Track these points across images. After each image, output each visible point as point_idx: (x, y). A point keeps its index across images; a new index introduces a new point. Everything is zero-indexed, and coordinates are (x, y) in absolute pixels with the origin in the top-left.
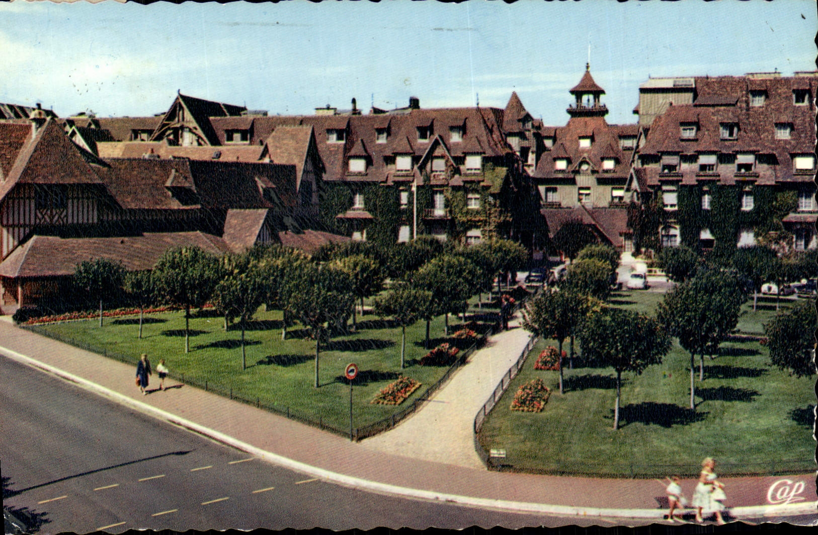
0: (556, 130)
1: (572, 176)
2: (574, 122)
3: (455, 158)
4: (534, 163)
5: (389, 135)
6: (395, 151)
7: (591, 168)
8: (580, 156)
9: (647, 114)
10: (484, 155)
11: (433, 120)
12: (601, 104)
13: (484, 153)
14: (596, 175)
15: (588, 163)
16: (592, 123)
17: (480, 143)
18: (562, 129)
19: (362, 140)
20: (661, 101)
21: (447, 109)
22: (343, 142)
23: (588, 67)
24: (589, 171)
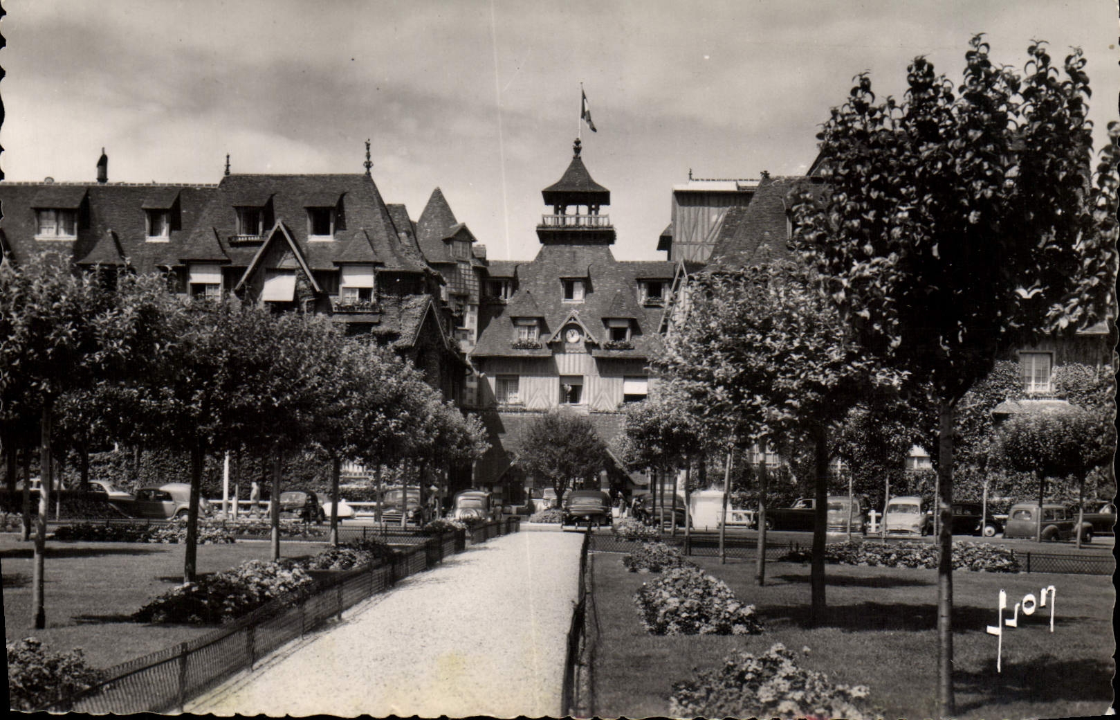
0: (517, 265)
1: (547, 353)
2: (551, 253)
3: (318, 274)
4: (475, 327)
5: (175, 225)
6: (185, 257)
7: (585, 338)
8: (564, 317)
9: (691, 243)
10: (380, 269)
11: (273, 195)
12: (603, 222)
13: (382, 264)
14: (595, 352)
15: (580, 330)
16: (585, 257)
17: (372, 245)
18: (529, 265)
19: (115, 236)
20: (714, 218)
21: (302, 176)
22: (74, 238)
23: (577, 150)
24: (582, 344)
